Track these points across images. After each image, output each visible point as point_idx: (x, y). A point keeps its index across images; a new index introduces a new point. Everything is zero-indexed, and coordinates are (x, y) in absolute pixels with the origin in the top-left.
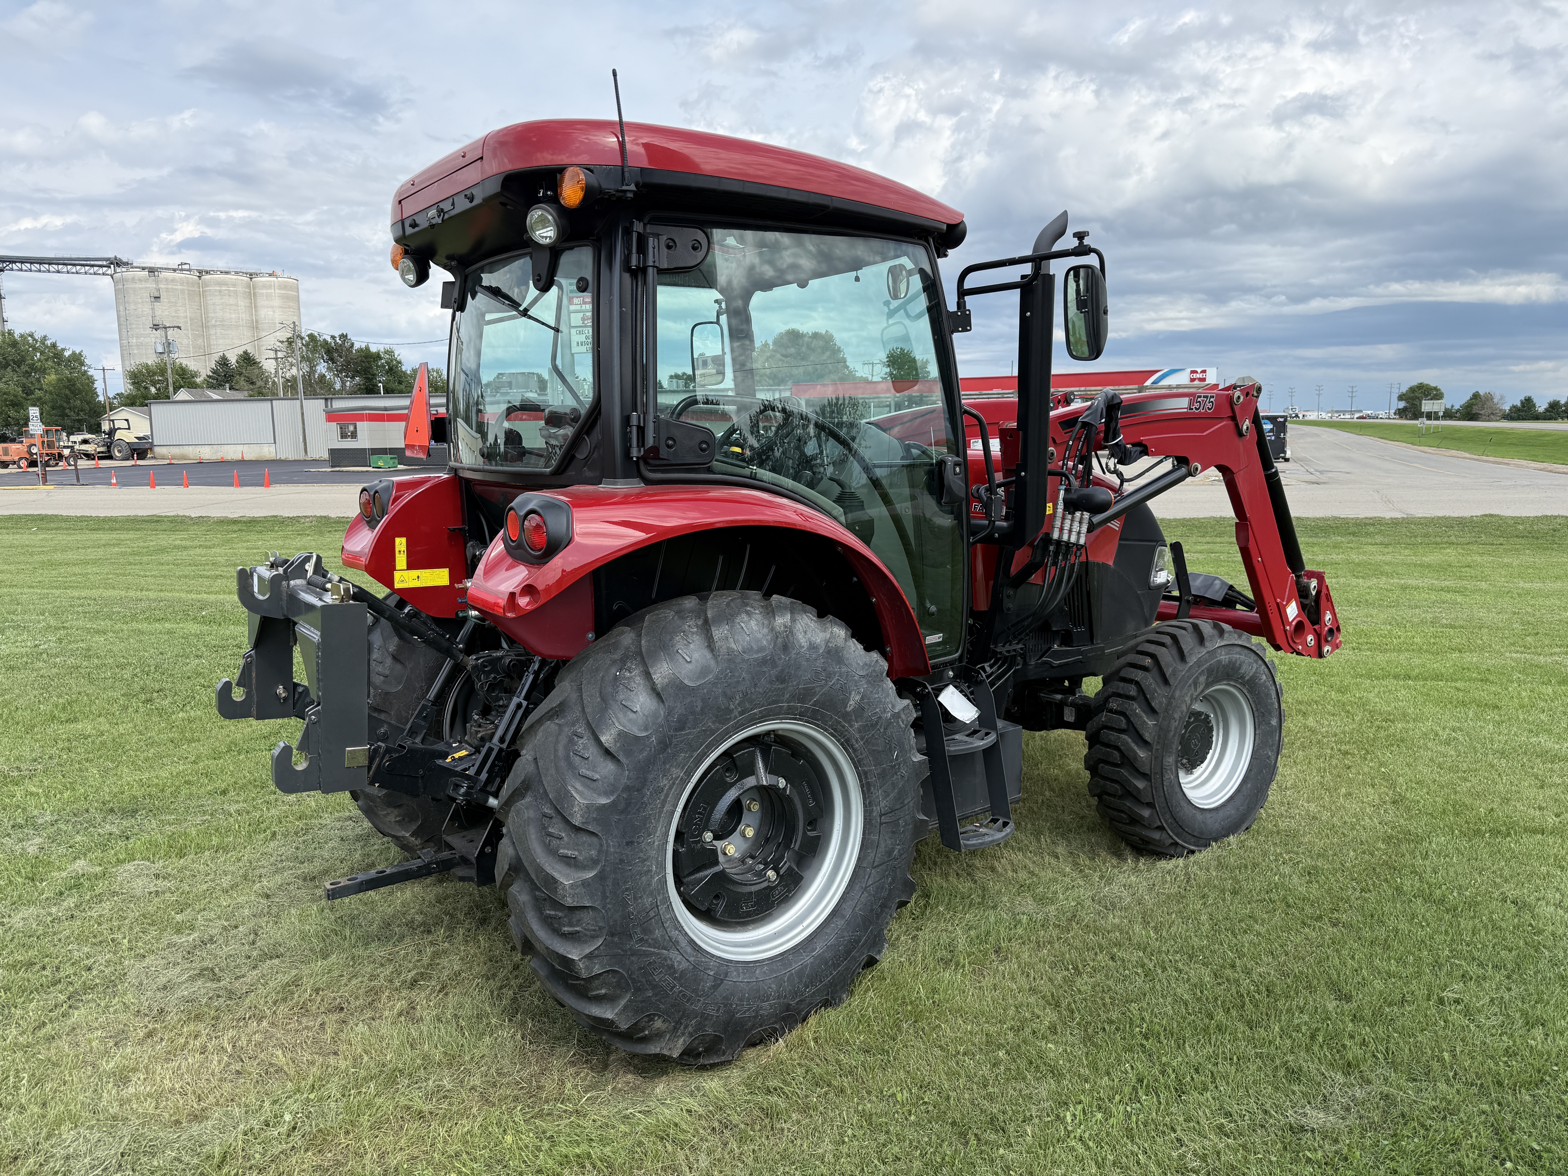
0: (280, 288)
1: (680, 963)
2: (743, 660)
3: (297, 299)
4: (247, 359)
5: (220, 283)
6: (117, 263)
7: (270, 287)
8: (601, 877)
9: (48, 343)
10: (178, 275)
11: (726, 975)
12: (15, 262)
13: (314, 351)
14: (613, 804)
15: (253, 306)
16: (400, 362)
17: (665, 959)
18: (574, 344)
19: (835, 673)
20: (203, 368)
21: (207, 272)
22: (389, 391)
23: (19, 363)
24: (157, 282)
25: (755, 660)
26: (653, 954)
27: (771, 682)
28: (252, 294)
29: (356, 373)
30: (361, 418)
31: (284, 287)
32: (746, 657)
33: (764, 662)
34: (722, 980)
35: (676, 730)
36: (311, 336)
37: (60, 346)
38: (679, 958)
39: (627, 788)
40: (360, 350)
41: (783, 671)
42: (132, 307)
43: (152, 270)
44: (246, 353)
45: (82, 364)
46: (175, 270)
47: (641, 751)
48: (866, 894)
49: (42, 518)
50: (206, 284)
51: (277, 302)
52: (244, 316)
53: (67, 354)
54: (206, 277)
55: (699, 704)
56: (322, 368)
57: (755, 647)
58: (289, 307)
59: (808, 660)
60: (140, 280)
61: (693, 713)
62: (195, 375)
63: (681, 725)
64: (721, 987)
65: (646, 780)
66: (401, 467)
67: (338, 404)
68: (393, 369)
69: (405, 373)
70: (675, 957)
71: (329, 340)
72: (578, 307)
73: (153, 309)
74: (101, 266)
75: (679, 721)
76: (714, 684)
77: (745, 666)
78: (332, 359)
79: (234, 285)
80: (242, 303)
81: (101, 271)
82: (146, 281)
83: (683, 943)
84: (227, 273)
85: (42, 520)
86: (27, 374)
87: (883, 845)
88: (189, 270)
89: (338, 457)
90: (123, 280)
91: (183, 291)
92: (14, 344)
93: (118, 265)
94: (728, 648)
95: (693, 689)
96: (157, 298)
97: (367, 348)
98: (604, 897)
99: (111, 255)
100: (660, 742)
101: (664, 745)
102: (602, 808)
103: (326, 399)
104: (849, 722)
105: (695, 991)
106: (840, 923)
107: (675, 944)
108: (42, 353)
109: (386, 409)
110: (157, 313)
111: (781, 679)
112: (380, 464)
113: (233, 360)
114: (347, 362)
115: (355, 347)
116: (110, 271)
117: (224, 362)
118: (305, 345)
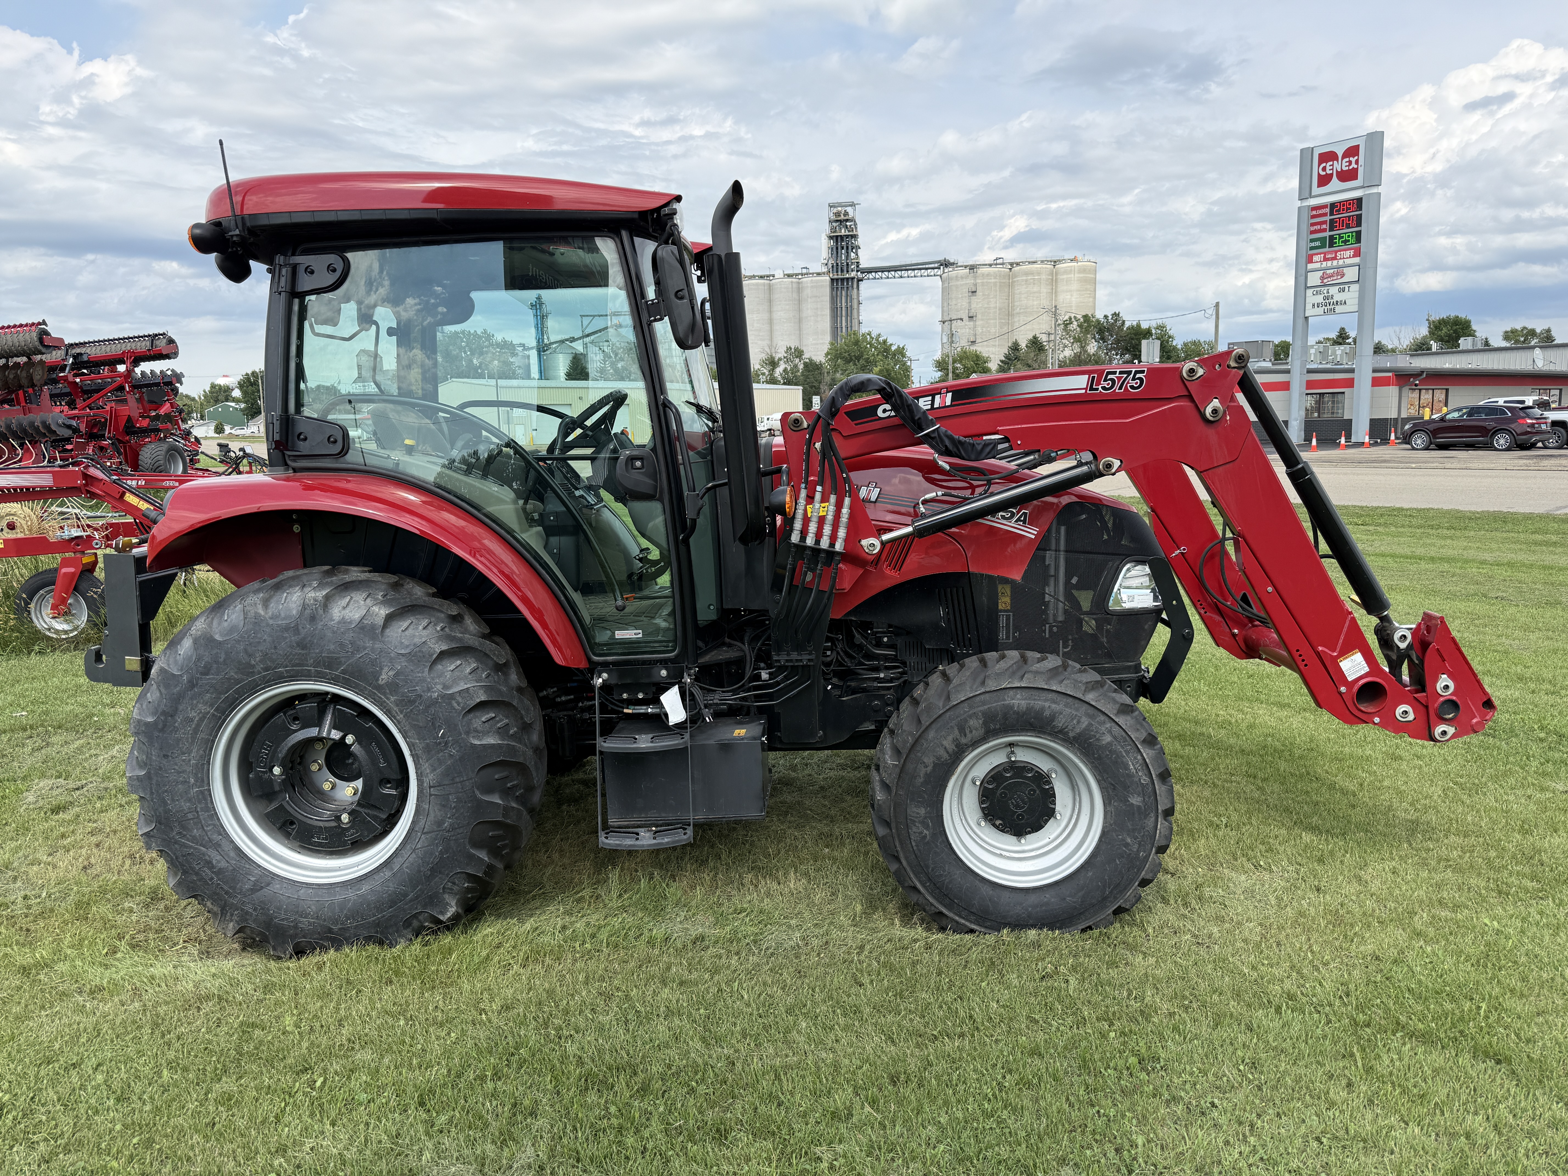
0: (1080, 272)
1: (219, 862)
2: (268, 625)
3: (1094, 282)
4: (1034, 343)
5: (1027, 274)
6: (946, 264)
7: (1070, 272)
8: (148, 776)
9: (881, 339)
10: (992, 270)
11: (268, 885)
12: (870, 272)
13: (1087, 331)
14: (155, 723)
15: (1054, 292)
16: (1171, 337)
17: (204, 854)
18: (1309, 306)
19: (365, 648)
20: (995, 355)
21: (1018, 264)
23: (858, 358)
24: (975, 278)
25: (278, 626)
26: (191, 847)
27: (292, 647)
28: (1054, 281)
29: (1127, 351)
31: (1083, 270)
32: (271, 622)
33: (287, 628)
34: (262, 888)
35: (202, 674)
36: (1086, 317)
37: (890, 341)
38: (219, 857)
39: (164, 713)
40: (1131, 328)
41: (304, 638)
42: (954, 302)
43: (972, 268)
44: (1035, 337)
45: (904, 356)
46: (990, 265)
47: (176, 686)
48: (414, 855)
50: (1015, 276)
51: (1075, 286)
53: (893, 348)
54: (1016, 269)
55: (223, 656)
56: (1092, 347)
57: (283, 615)
58: (1086, 290)
59: (334, 632)
60: (962, 278)
61: (217, 662)
62: (990, 361)
63: (206, 671)
64: (259, 894)
65: (177, 709)
68: (1164, 343)
69: (1175, 348)
70: (214, 856)
71: (1102, 319)
72: (1318, 265)
73: (969, 302)
74: (933, 268)
75: (205, 667)
76: (238, 642)
77: (268, 630)
78: (1103, 339)
79: (1039, 274)
80: (1045, 290)
81: (932, 272)
82: (967, 277)
83: (226, 846)
84: (1034, 262)
86: (863, 367)
87: (432, 815)
88: (1003, 264)
90: (949, 279)
91: (995, 283)
92: (857, 342)
93: (946, 266)
94: (256, 613)
95: (220, 643)
96: (974, 292)
97: (1139, 325)
98: (152, 793)
99: (941, 258)
100: (190, 681)
101: (192, 685)
102: (147, 724)
104: (384, 694)
105: (234, 888)
106: (388, 874)
107: (217, 846)
108: (876, 348)
110: (973, 306)
111: (302, 645)
113: (1023, 345)
114: (1117, 341)
115: (1127, 324)
116: (939, 272)
117: (1015, 347)
118: (1080, 326)
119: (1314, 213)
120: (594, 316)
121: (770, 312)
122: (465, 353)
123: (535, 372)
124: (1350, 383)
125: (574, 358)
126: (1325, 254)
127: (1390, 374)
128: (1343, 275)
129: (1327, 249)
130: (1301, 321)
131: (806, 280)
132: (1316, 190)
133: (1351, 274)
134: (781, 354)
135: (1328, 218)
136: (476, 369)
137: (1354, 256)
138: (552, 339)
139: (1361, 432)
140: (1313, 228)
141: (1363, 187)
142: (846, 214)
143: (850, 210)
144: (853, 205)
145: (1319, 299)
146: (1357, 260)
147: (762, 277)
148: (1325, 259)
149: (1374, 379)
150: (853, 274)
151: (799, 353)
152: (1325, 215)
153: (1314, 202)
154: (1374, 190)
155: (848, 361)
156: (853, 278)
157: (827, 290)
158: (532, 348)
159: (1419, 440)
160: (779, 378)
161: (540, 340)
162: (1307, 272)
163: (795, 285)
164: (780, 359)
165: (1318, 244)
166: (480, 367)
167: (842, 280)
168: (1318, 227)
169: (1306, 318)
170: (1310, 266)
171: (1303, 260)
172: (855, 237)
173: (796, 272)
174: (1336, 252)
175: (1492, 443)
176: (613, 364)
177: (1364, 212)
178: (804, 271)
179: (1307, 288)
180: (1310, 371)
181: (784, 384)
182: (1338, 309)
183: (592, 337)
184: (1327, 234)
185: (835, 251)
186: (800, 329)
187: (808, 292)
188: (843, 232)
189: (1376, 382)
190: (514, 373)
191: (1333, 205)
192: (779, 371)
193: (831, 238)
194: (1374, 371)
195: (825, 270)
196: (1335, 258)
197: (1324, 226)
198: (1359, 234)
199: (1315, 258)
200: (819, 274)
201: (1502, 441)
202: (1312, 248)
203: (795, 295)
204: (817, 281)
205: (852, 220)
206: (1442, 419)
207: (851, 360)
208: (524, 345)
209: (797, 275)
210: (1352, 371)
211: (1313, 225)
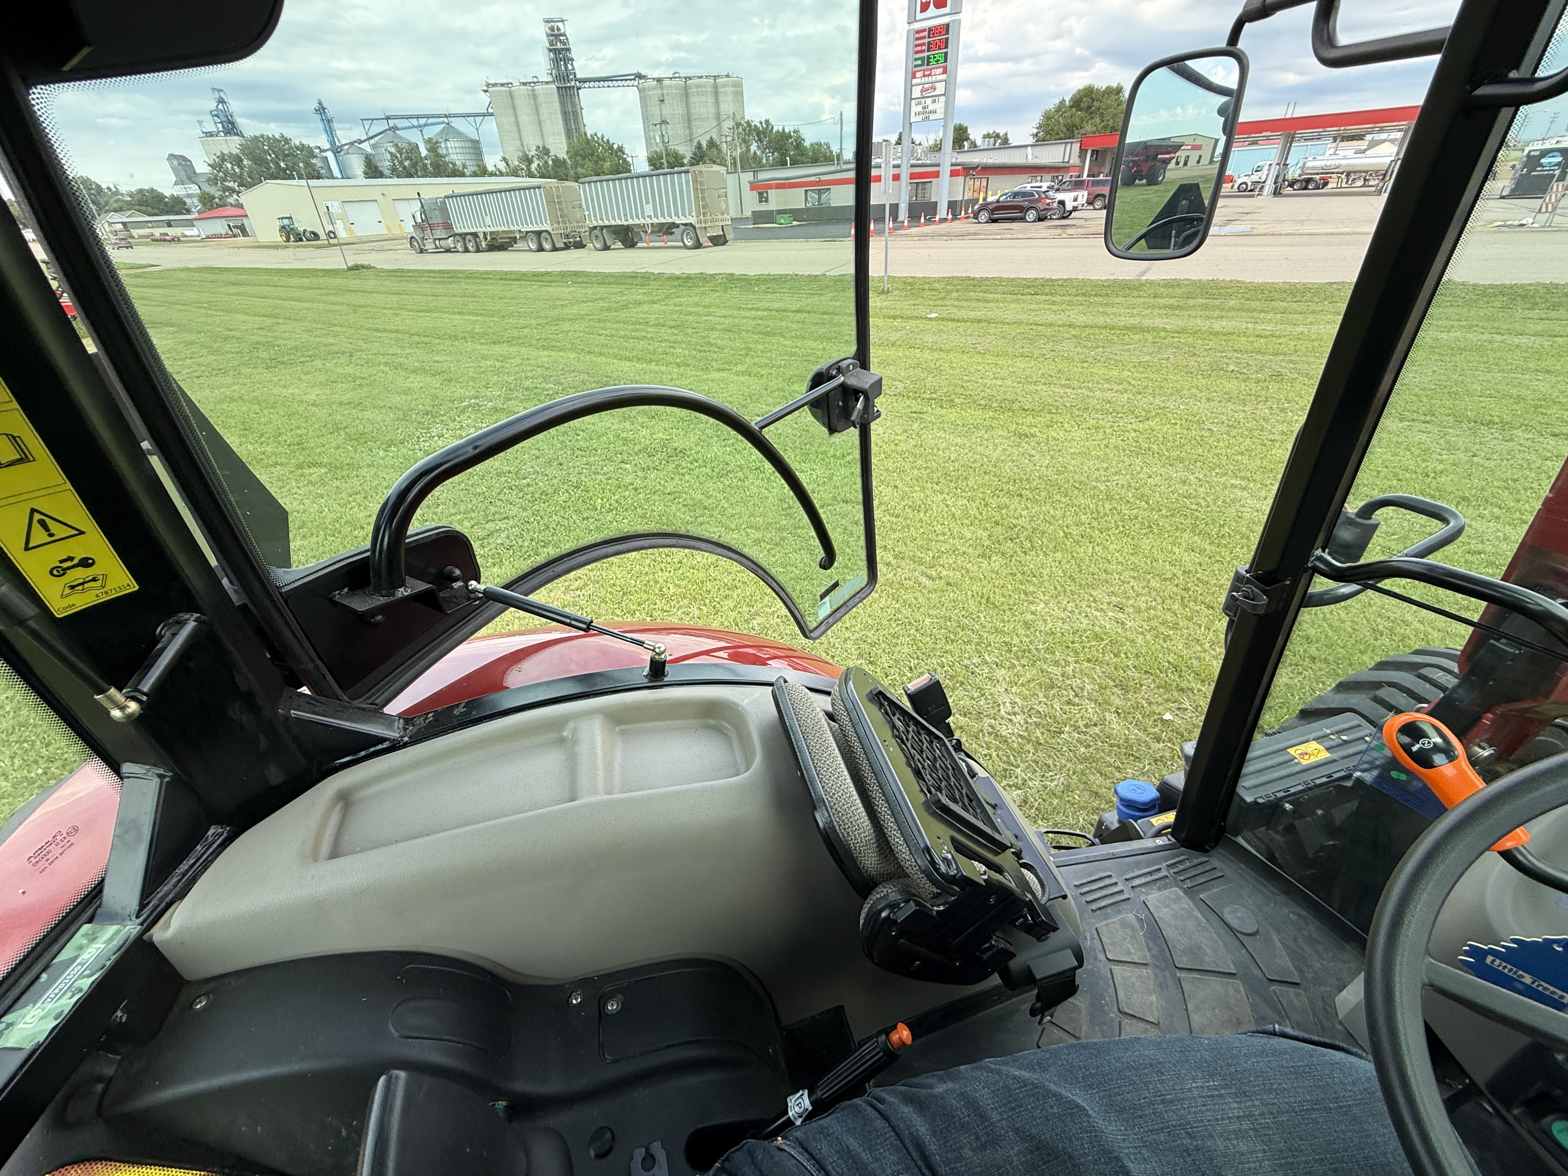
0: (732, 86)
3: (741, 94)
4: (712, 143)
5: (697, 87)
6: (639, 76)
7: (726, 86)
10: (673, 82)
12: (585, 82)
13: (749, 134)
15: (717, 102)
16: (803, 140)
18: (913, 114)
20: (686, 151)
21: (690, 78)
22: (794, 163)
23: (591, 155)
24: (662, 88)
28: (716, 93)
29: (776, 150)
30: (771, 187)
31: (734, 85)
36: (748, 123)
40: (778, 132)
42: (650, 109)
43: (658, 80)
44: (711, 138)
46: (671, 78)
49: (576, 274)
50: (689, 88)
51: (730, 97)
52: (712, 111)
53: (615, 146)
54: (689, 82)
56: (754, 147)
58: (737, 102)
60: (652, 88)
62: (683, 157)
66: (795, 223)
67: (763, 176)
68: (799, 144)
69: (805, 148)
71: (759, 125)
72: (919, 81)
73: (661, 110)
74: (631, 80)
78: (760, 140)
79: (705, 87)
80: (711, 100)
81: (631, 84)
82: (656, 88)
85: (575, 275)
86: (596, 162)
88: (680, 78)
89: (759, 217)
90: (644, 89)
91: (676, 94)
92: (588, 142)
93: (640, 78)
96: (663, 101)
97: (782, 130)
99: (635, 71)
103: (754, 172)
108: (603, 147)
109: (787, 179)
110: (663, 113)
112: (782, 221)
113: (704, 145)
114: (770, 142)
115: (775, 129)
116: (636, 83)
117: (699, 146)
118: (744, 130)
119: (917, 35)
120: (373, 120)
121: (516, 116)
122: (270, 156)
123: (336, 172)
124: (936, 175)
125: (366, 158)
126: (924, 71)
127: (960, 167)
128: (935, 89)
129: (925, 67)
130: (907, 126)
131: (538, 88)
132: (919, 16)
133: (940, 88)
134: (533, 152)
135: (926, 41)
136: (284, 170)
137: (943, 73)
138: (343, 143)
139: (943, 211)
140: (916, 49)
141: (950, 14)
142: (559, 29)
143: (560, 25)
144: (562, 21)
145: (919, 108)
146: (944, 77)
147: (502, 85)
148: (924, 76)
149: (951, 171)
150: (573, 83)
151: (547, 152)
152: (924, 38)
153: (918, 26)
154: (956, 17)
155: (584, 158)
156: (573, 87)
157: (556, 97)
158: (328, 150)
159: (984, 216)
160: (536, 173)
161: (332, 143)
162: (912, 86)
163: (530, 93)
164: (533, 156)
165: (919, 62)
166: (287, 169)
167: (566, 88)
168: (919, 48)
169: (911, 124)
170: (915, 81)
171: (910, 76)
172: (568, 50)
173: (528, 81)
174: (931, 70)
175: (1025, 218)
176: (401, 163)
177: (950, 36)
178: (535, 80)
179: (912, 99)
180: (912, 166)
181: (540, 177)
182: (932, 117)
183: (376, 139)
184: (926, 54)
185: (556, 62)
186: (541, 131)
187: (541, 99)
188: (559, 46)
189: (954, 174)
190: (318, 173)
191: (930, 29)
192: (534, 166)
193: (550, 50)
194: (952, 165)
195: (550, 79)
196: (930, 75)
197: (924, 47)
198: (946, 54)
199: (918, 75)
200: (547, 83)
201: (1031, 216)
202: (916, 66)
203: (532, 101)
204: (546, 89)
205: (564, 35)
206: (998, 201)
207: (586, 157)
208: (319, 148)
209: (530, 83)
210: (938, 165)
211: (917, 46)
